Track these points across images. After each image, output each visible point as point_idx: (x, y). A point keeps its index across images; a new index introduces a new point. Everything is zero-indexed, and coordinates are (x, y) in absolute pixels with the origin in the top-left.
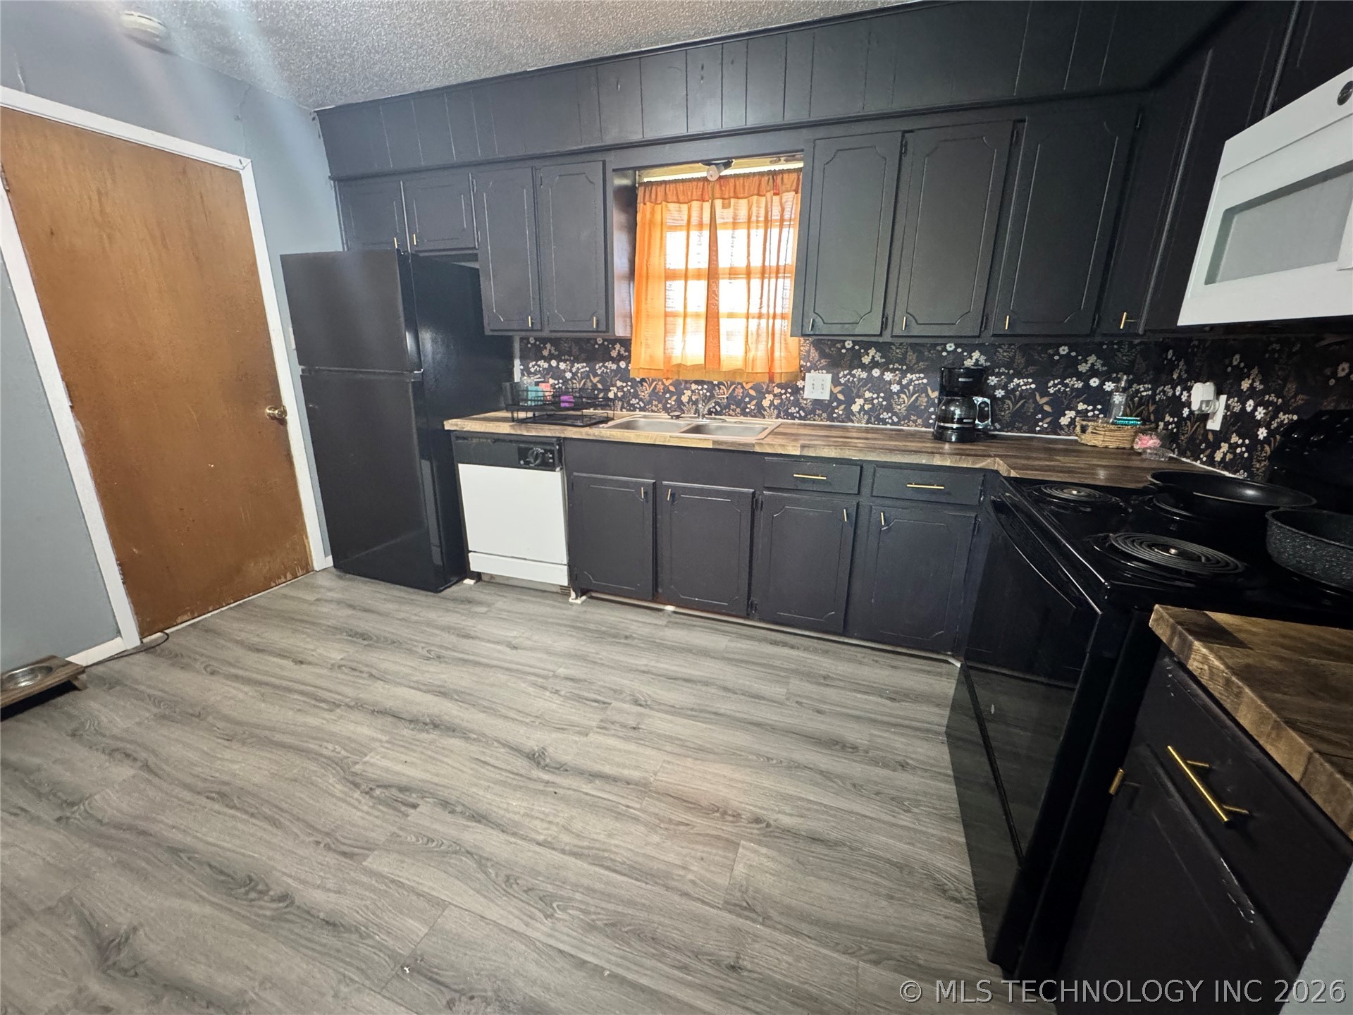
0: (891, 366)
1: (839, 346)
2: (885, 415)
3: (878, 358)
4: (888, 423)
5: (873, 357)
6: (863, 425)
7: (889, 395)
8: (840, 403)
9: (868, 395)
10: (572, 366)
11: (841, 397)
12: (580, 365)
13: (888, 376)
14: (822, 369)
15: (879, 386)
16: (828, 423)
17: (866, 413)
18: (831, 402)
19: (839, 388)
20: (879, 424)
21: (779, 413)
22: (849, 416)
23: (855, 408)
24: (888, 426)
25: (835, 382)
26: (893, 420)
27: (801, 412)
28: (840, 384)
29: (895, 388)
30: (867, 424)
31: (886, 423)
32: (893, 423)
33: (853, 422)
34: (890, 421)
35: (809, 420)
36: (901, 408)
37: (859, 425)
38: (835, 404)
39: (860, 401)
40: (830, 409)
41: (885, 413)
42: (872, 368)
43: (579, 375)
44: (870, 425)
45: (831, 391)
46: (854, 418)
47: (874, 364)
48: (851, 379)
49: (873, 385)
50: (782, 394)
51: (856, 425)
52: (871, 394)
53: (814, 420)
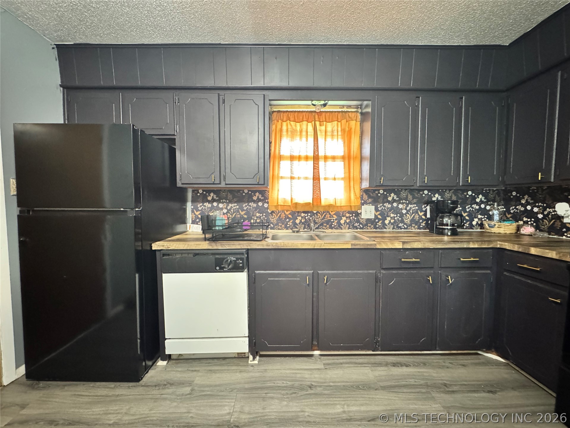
0: (401, 201)
1: (377, 192)
2: (401, 225)
3: (395, 198)
4: (402, 228)
5: (393, 197)
6: (391, 230)
7: (402, 215)
8: (379, 220)
9: (392, 215)
10: (228, 206)
11: (379, 217)
12: (233, 205)
13: (401, 206)
14: (369, 203)
15: (397, 211)
16: (374, 230)
17: (392, 224)
18: (375, 219)
19: (378, 213)
20: (398, 229)
21: (350, 226)
22: (384, 226)
23: (387, 222)
24: (403, 230)
25: (377, 210)
26: (404, 227)
27: (361, 225)
28: (379, 211)
29: (404, 211)
30: (393, 229)
31: (401, 229)
32: (405, 228)
33: (386, 228)
34: (403, 227)
35: (365, 229)
36: (407, 221)
37: (389, 230)
38: (377, 220)
39: (389, 219)
40: (375, 223)
41: (401, 224)
42: (393, 203)
43: (232, 210)
44: (394, 230)
45: (375, 214)
46: (386, 227)
47: (394, 201)
48: (384, 208)
49: (394, 211)
50: (350, 217)
51: (388, 230)
52: (393, 215)
53: (367, 229)
